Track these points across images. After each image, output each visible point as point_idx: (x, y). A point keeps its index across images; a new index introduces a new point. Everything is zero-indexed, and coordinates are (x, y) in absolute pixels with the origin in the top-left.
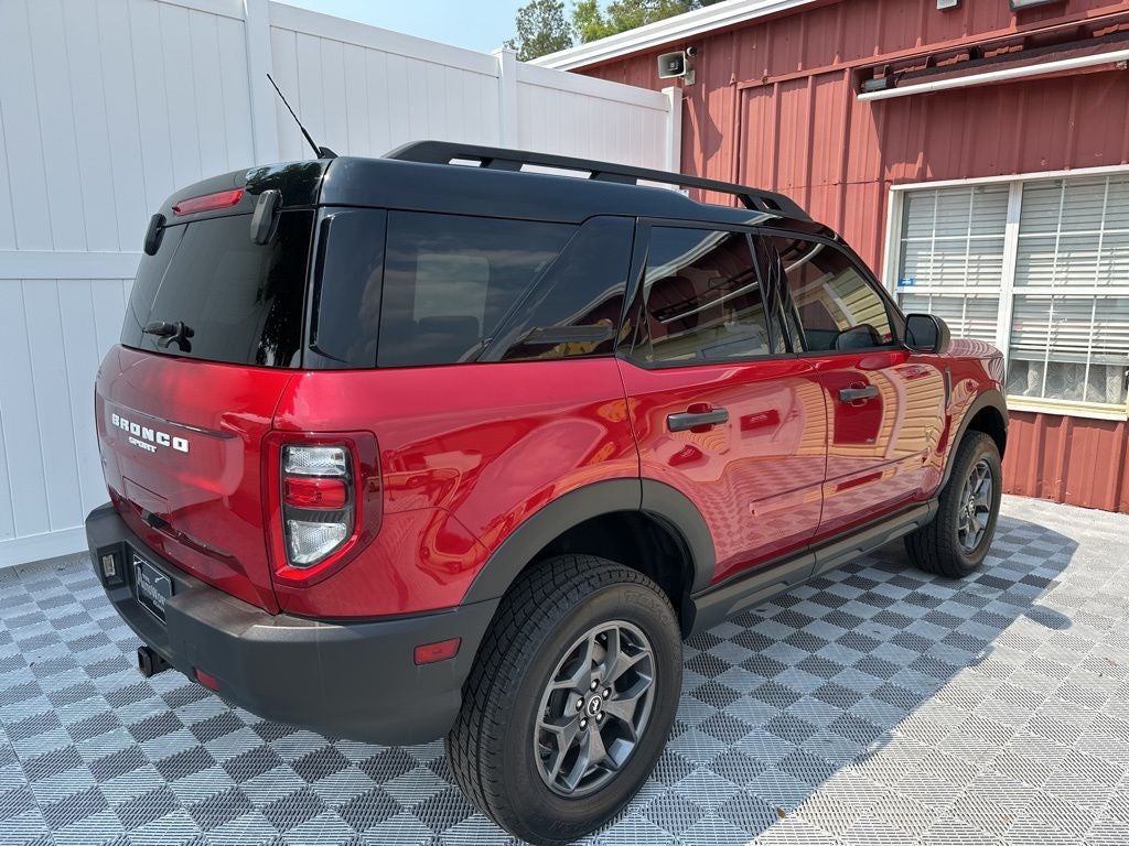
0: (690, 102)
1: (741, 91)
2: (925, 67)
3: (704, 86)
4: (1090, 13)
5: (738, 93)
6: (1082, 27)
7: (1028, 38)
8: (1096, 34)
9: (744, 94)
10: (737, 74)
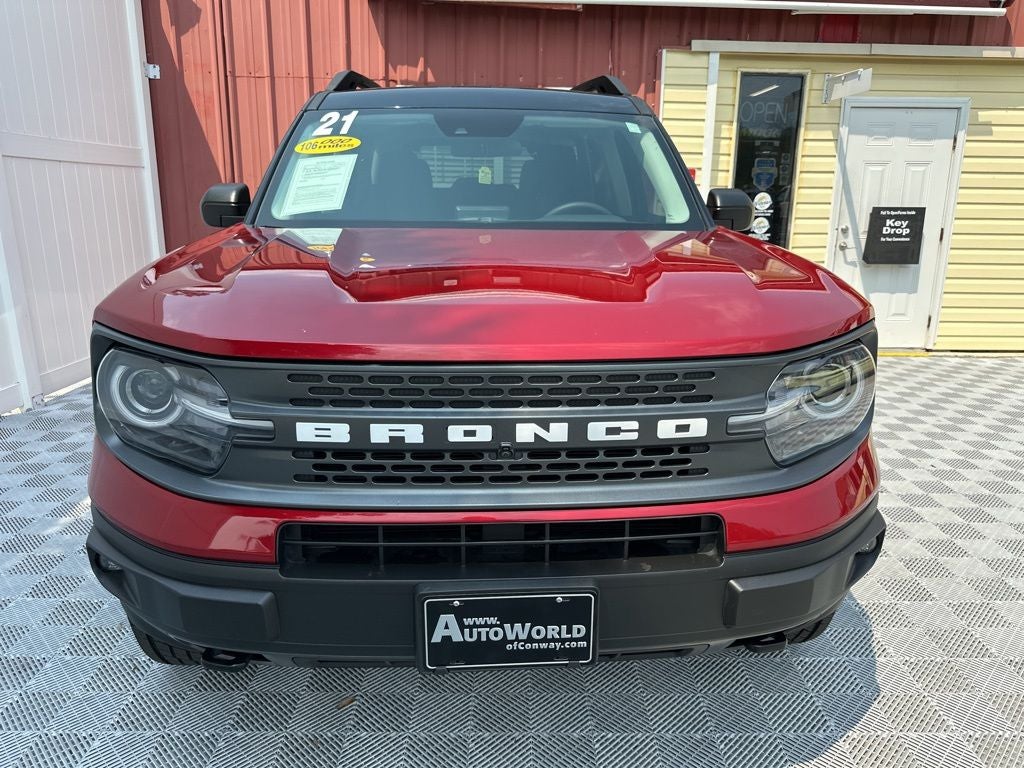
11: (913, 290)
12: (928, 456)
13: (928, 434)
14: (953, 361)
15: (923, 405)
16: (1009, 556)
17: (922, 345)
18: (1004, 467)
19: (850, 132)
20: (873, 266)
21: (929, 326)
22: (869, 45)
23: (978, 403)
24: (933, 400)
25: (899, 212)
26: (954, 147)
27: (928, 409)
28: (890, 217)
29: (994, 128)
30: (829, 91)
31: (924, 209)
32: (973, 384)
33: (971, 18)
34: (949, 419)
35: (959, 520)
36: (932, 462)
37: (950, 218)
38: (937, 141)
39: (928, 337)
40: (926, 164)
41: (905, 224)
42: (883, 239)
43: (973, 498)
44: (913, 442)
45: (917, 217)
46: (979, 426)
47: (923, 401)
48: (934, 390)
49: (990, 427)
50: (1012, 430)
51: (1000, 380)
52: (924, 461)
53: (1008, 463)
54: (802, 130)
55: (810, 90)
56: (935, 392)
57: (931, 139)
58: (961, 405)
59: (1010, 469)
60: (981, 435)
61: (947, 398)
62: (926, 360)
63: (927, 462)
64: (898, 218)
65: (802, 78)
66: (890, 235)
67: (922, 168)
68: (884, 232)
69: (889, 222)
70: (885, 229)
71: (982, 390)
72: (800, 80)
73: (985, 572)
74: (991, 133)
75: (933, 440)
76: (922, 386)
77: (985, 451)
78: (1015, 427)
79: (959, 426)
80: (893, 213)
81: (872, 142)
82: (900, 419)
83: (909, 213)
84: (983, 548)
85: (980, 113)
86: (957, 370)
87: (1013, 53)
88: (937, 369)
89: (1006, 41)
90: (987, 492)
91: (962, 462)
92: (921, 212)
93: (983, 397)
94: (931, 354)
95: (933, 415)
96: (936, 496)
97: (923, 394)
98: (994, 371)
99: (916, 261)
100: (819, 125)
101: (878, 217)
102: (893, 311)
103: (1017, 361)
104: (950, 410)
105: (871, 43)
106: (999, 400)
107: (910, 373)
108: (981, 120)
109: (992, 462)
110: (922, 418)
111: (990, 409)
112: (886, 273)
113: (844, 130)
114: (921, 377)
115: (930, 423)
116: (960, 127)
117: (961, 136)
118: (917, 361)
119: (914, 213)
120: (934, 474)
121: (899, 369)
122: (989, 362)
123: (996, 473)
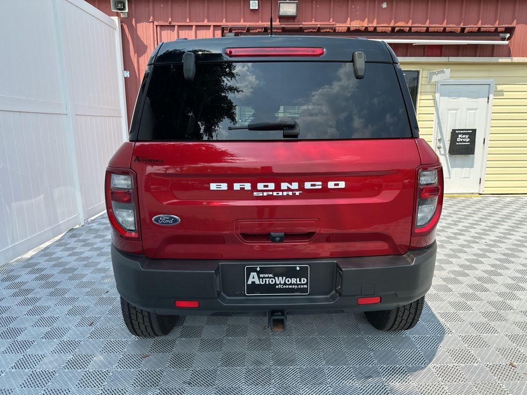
0: (125, 27)
1: (157, 26)
2: (245, 31)
3: (134, 19)
4: (304, 23)
5: (155, 27)
6: (301, 28)
7: (283, 28)
8: (305, 31)
9: (158, 28)
10: (154, 17)
11: (472, 166)
12: (484, 239)
13: (483, 230)
14: (493, 199)
15: (480, 218)
16: (520, 276)
17: (477, 192)
18: (517, 242)
19: (440, 96)
20: (454, 156)
21: (480, 183)
22: (447, 58)
23: (504, 217)
24: (484, 215)
25: (464, 131)
26: (488, 102)
27: (482, 219)
28: (460, 134)
29: (504, 93)
30: (430, 78)
31: (476, 130)
32: (502, 208)
33: (493, 45)
34: (492, 223)
35: (498, 263)
36: (485, 241)
37: (487, 134)
38: (480, 99)
39: (480, 188)
40: (476, 109)
41: (467, 137)
42: (457, 144)
43: (504, 255)
44: (477, 233)
45: (472, 134)
46: (506, 226)
47: (479, 216)
48: (484, 211)
49: (510, 226)
50: (520, 228)
51: (514, 207)
52: (482, 240)
53: (519, 241)
54: (419, 95)
55: (422, 77)
56: (485, 212)
57: (477, 98)
58: (497, 217)
59: (519, 243)
60: (506, 230)
61: (490, 215)
62: (480, 198)
63: (484, 241)
64: (464, 134)
65: (418, 72)
66: (460, 142)
67: (474, 111)
68: (458, 140)
69: (460, 136)
70: (458, 139)
71: (506, 211)
72: (417, 73)
73: (510, 281)
74: (503, 95)
75: (485, 232)
76: (479, 210)
77: (508, 236)
78: (521, 226)
79: (497, 226)
80: (461, 132)
81: (450, 100)
82: (470, 224)
83: (469, 132)
84: (509, 273)
85: (498, 86)
86: (494, 202)
87: (512, 60)
88: (485, 202)
89: (509, 55)
90: (510, 252)
91: (499, 241)
92: (474, 131)
93: (506, 214)
94: (481, 195)
95: (484, 222)
96: (488, 254)
97: (479, 213)
98: (511, 203)
99: (473, 153)
100: (426, 93)
101: (454, 134)
102: (463, 177)
103: (521, 198)
104: (492, 220)
105: (449, 57)
106: (514, 215)
107: (473, 204)
108: (498, 89)
109: (511, 241)
110: (480, 223)
111: (510, 219)
112: (459, 158)
113: (437, 95)
114: (478, 206)
115: (483, 225)
116: (491, 92)
117: (491, 96)
118: (476, 199)
119: (471, 131)
120: (487, 245)
121: (468, 202)
122: (509, 199)
123: (513, 245)
